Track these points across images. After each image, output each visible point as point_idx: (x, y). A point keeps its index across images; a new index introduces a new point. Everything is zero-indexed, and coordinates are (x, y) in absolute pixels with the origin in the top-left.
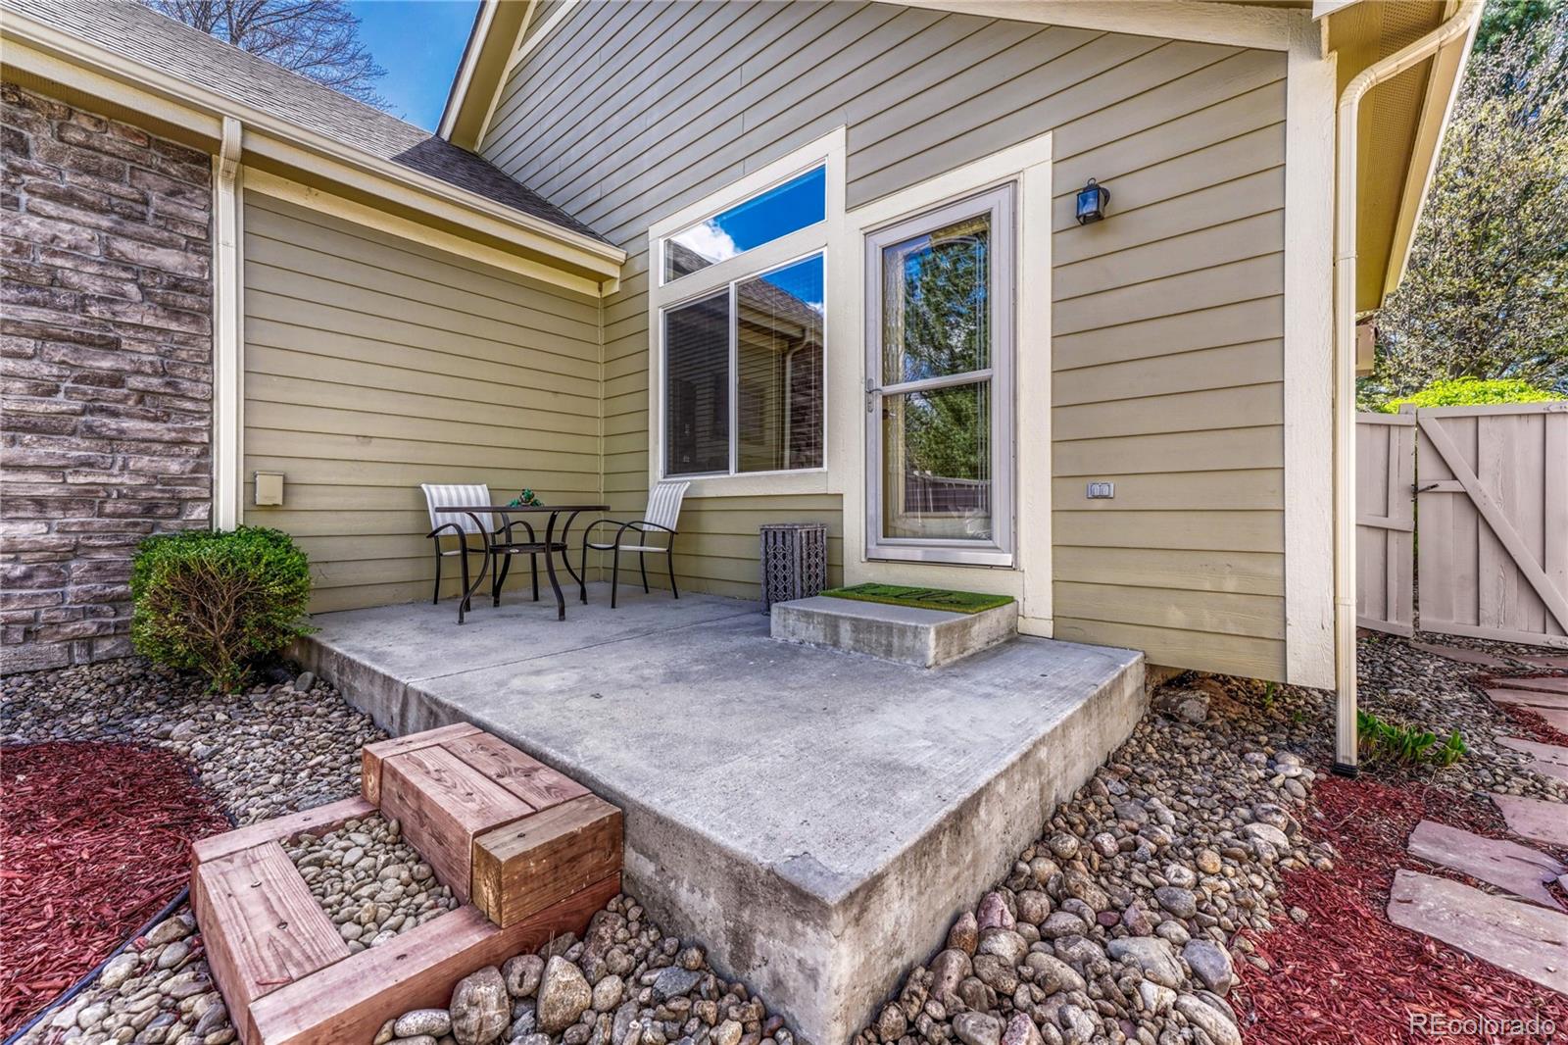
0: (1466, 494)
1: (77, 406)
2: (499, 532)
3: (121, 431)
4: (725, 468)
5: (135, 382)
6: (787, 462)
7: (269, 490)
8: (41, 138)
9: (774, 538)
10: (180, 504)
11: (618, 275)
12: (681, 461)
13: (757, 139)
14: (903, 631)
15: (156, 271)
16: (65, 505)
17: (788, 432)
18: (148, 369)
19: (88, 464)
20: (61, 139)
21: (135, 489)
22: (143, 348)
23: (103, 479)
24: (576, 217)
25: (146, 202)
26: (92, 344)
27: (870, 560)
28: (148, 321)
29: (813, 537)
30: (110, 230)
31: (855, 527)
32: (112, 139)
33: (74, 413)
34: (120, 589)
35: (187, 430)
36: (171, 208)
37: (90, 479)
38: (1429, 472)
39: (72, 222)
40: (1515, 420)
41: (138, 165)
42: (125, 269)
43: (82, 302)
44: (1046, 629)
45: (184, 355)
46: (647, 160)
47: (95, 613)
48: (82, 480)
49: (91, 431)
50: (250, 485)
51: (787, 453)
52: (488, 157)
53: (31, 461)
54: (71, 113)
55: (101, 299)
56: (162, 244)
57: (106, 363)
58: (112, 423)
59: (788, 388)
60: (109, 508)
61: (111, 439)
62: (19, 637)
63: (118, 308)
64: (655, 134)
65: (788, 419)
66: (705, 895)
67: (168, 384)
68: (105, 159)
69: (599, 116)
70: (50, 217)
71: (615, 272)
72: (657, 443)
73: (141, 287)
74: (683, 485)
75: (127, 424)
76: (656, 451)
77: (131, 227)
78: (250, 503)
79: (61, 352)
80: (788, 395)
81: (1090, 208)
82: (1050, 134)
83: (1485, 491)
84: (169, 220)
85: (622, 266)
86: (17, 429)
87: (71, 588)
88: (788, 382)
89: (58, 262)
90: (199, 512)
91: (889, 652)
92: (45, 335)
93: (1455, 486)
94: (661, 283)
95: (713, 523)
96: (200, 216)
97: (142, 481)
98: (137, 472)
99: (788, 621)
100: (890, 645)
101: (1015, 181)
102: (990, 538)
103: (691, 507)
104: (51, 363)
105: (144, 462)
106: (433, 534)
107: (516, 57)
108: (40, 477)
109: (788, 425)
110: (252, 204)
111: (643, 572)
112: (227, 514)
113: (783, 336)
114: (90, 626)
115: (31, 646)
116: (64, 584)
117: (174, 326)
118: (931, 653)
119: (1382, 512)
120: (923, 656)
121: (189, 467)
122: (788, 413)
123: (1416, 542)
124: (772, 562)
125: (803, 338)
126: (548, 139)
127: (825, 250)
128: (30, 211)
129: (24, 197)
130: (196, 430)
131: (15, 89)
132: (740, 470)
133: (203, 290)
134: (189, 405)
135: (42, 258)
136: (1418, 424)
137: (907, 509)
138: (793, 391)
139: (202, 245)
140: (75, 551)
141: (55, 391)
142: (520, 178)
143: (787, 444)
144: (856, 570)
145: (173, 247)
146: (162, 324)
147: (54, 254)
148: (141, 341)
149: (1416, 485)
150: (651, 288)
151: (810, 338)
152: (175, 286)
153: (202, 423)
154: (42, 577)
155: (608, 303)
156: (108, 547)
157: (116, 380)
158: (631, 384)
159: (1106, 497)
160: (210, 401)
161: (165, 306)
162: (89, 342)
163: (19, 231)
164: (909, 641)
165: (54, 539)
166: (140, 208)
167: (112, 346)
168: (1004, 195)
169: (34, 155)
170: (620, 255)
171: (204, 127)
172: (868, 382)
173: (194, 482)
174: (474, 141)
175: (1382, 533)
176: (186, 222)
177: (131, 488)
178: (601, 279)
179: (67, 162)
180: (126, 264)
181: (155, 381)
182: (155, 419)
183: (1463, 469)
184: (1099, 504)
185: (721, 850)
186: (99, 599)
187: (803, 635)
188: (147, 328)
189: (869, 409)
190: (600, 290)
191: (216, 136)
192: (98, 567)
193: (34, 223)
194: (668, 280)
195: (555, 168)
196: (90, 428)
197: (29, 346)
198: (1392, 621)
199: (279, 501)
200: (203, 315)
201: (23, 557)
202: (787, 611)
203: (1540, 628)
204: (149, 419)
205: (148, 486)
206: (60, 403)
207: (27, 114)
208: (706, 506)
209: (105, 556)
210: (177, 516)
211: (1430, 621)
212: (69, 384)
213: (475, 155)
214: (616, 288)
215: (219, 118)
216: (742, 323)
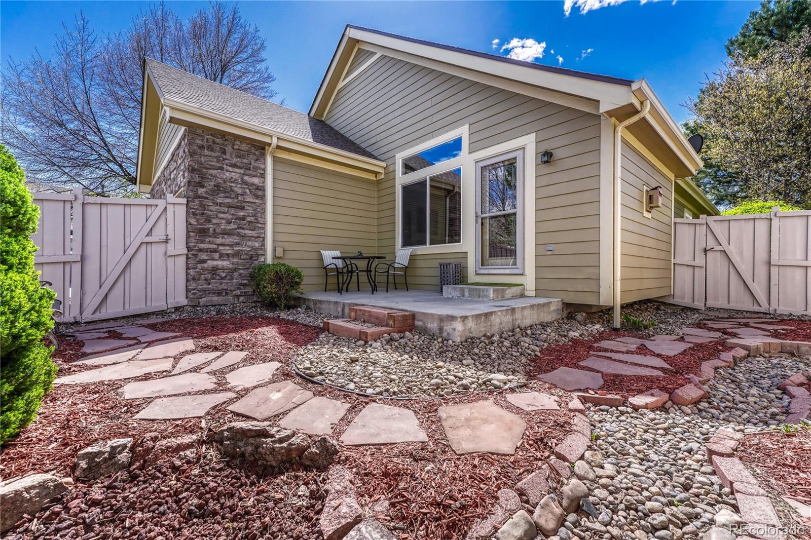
0: (724, 251)
1: (236, 227)
2: (344, 268)
3: (245, 234)
4: (425, 243)
5: (248, 219)
6: (447, 241)
7: (279, 253)
8: (229, 149)
9: (443, 267)
10: (258, 255)
11: (383, 172)
12: (408, 241)
13: (438, 125)
14: (483, 290)
15: (253, 184)
16: (233, 255)
17: (447, 228)
18: (251, 215)
19: (238, 244)
20: (233, 148)
21: (248, 251)
22: (250, 208)
23: (241, 249)
24: (366, 149)
25: (250, 164)
26: (239, 208)
27: (477, 274)
28: (251, 200)
29: (457, 266)
30: (243, 174)
31: (472, 263)
32: (244, 147)
33: (235, 229)
34: (245, 281)
35: (259, 233)
36: (256, 165)
37: (238, 248)
38: (711, 243)
39: (235, 172)
40: (743, 222)
41: (249, 152)
42: (246, 185)
43: (237, 195)
44: (533, 294)
45: (259, 210)
46: (394, 130)
47: (239, 289)
48: (237, 249)
49: (239, 235)
50: (274, 250)
51: (447, 238)
52: (328, 122)
53: (227, 243)
54: (235, 140)
55: (241, 195)
56: (254, 176)
57: (242, 214)
58: (243, 231)
59: (448, 211)
60: (242, 257)
61: (243, 236)
62: (224, 294)
63: (245, 197)
64: (398, 120)
65: (447, 224)
66: (433, 324)
67: (256, 219)
68: (242, 152)
69: (376, 111)
70: (230, 172)
71: (382, 171)
72: (399, 234)
73: (249, 190)
74: (409, 250)
75: (247, 232)
76: (399, 237)
77: (248, 172)
78: (275, 257)
79: (232, 211)
80: (448, 213)
81: (545, 159)
82: (535, 133)
83: (732, 250)
84: (256, 168)
85: (385, 168)
86: (224, 234)
87: (234, 281)
88: (448, 208)
89: (232, 185)
90: (262, 259)
91: (479, 297)
92: (230, 206)
93: (720, 248)
94: (401, 176)
95: (420, 264)
96: (263, 166)
97: (250, 249)
98: (248, 246)
99: (448, 290)
100: (480, 295)
101: (524, 148)
102: (515, 265)
103: (413, 258)
104: (230, 214)
105: (249, 243)
106: (325, 268)
107: (341, 85)
108: (228, 248)
109: (447, 226)
110: (275, 160)
111: (395, 283)
112: (269, 260)
113: (445, 190)
114: (238, 292)
115: (226, 297)
116: (233, 279)
117: (257, 201)
118: (491, 296)
119: (693, 259)
120: (489, 297)
121: (260, 245)
122: (447, 222)
123: (706, 272)
124: (443, 275)
125: (454, 190)
126: (354, 117)
127: (462, 167)
128: (227, 171)
129: (225, 167)
130: (262, 233)
131: (224, 136)
132: (430, 244)
133: (262, 189)
134: (260, 225)
135: (229, 184)
136: (707, 223)
137: (490, 256)
138: (450, 211)
139: (263, 176)
140: (235, 270)
141: (230, 223)
142: (342, 132)
143: (447, 235)
144: (472, 277)
145: (257, 177)
146: (254, 201)
147: (232, 182)
148: (249, 206)
149: (705, 248)
150: (397, 177)
151: (456, 190)
152: (257, 189)
153: (262, 231)
154: (228, 277)
155: (379, 182)
156: (242, 269)
157: (243, 219)
158: (387, 213)
159: (551, 250)
160: (265, 224)
161: (255, 195)
162: (237, 207)
163: (225, 177)
164: (485, 293)
165: (231, 266)
166: (249, 166)
167: (243, 208)
168: (521, 152)
169: (228, 154)
170: (384, 164)
171: (267, 140)
172: (476, 213)
173: (261, 249)
174: (322, 116)
175: (693, 268)
176: (260, 168)
177: (247, 251)
178: (376, 173)
179: (234, 155)
180: (246, 183)
181: (253, 218)
182: (252, 230)
183: (724, 241)
184: (549, 253)
185: (437, 315)
186: (241, 284)
187: (453, 294)
188: (251, 202)
189: (477, 222)
190: (376, 177)
191: (270, 142)
192: (240, 275)
193: (227, 174)
194: (403, 174)
195: (357, 129)
196: (238, 233)
197: (226, 209)
198: (696, 303)
199: (282, 256)
200: (263, 197)
201: (225, 271)
202: (448, 287)
203: (752, 304)
204: (250, 230)
205: (251, 250)
206: (232, 226)
207: (226, 143)
208: (418, 258)
209: (242, 271)
210: (257, 260)
211: (710, 303)
212: (234, 220)
213: (322, 121)
214: (383, 176)
215: (271, 137)
216: (431, 186)
